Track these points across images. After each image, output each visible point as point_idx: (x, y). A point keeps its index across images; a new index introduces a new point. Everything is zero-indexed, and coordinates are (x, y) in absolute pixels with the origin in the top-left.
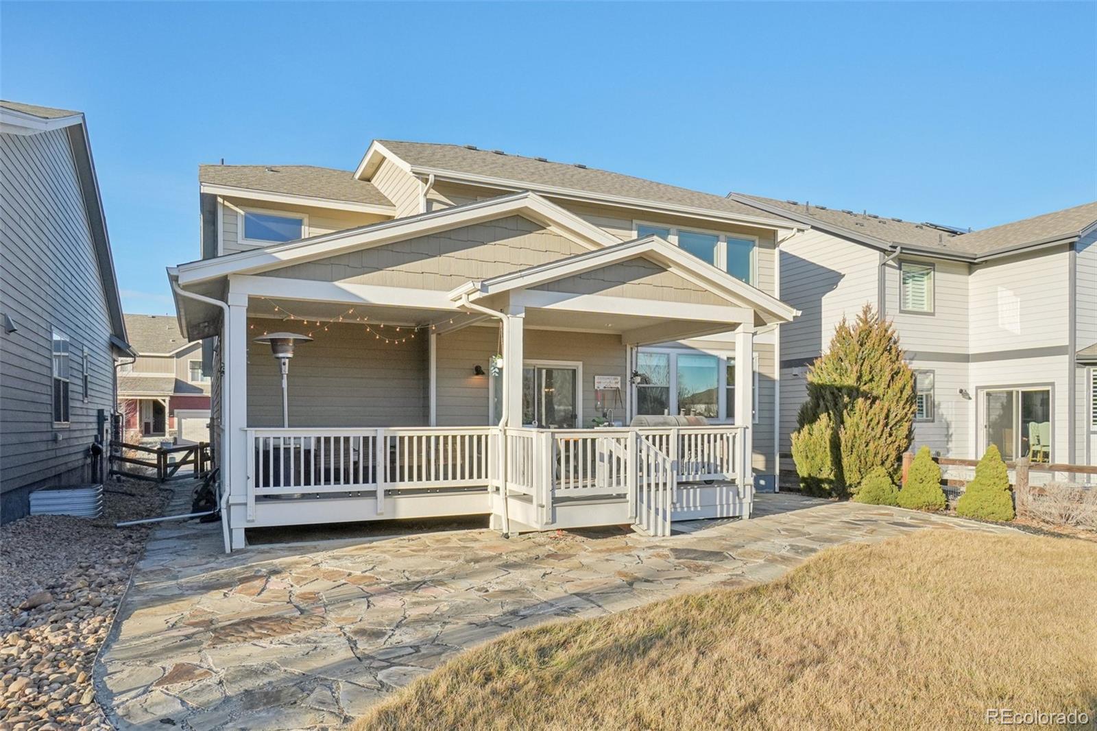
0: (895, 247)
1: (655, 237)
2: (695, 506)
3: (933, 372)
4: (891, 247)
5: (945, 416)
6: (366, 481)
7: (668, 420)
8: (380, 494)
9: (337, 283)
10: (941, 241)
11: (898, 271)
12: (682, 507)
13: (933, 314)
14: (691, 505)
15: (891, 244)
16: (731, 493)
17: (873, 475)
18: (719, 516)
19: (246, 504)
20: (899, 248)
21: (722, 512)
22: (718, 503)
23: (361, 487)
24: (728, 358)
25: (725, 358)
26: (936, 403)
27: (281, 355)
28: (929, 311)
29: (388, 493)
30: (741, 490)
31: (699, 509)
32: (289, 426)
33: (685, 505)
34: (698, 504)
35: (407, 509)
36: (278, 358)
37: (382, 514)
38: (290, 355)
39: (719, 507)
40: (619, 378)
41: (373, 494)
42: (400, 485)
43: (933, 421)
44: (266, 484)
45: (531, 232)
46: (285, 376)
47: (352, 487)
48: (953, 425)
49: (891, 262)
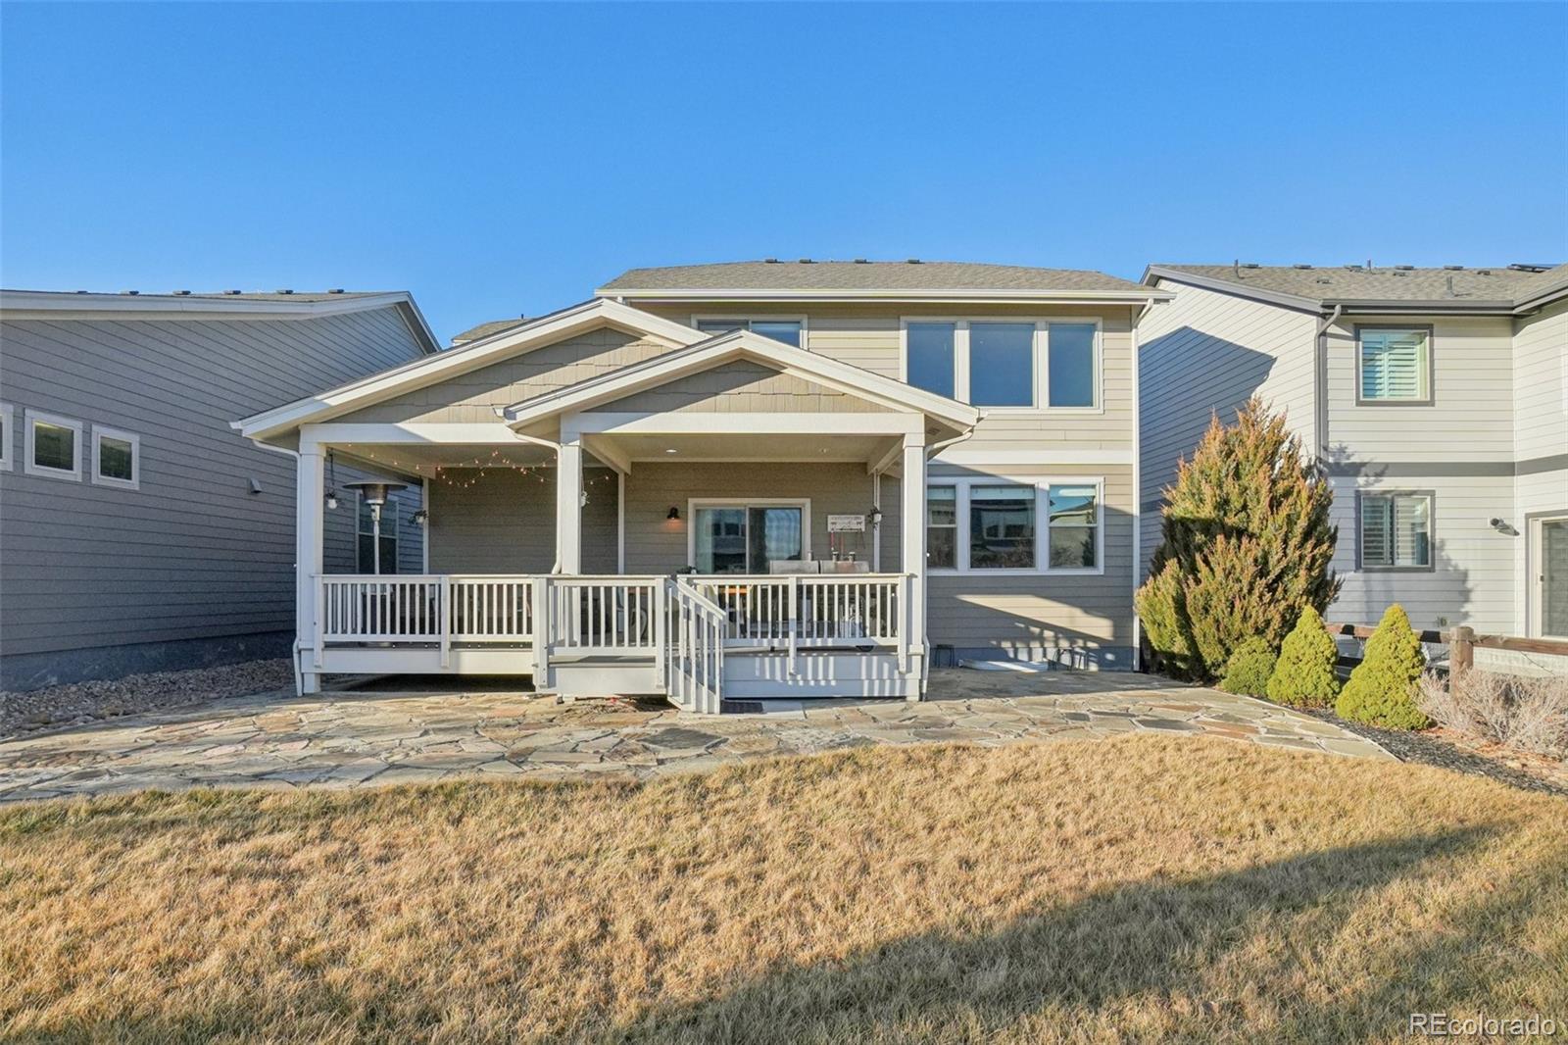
0: (1333, 307)
1: (743, 332)
2: (826, 678)
3: (1432, 494)
4: (1323, 306)
5: (1453, 563)
6: (432, 632)
7: (806, 567)
8: (446, 645)
9: (399, 425)
10: (1450, 288)
11: (1354, 343)
12: (805, 680)
13: (1431, 403)
14: (820, 677)
15: (1321, 303)
16: (886, 666)
17: (1244, 651)
18: (866, 695)
19: (312, 650)
20: (1338, 308)
21: (871, 688)
22: (864, 677)
23: (427, 638)
24: (1052, 486)
25: (1047, 488)
26: (1437, 544)
27: (370, 502)
28: (1423, 399)
29: (455, 645)
30: (902, 661)
31: (833, 683)
32: (381, 573)
33: (810, 677)
34: (831, 677)
35: (472, 663)
36: (369, 505)
37: (445, 667)
38: (380, 501)
39: (866, 683)
40: (863, 517)
41: (436, 646)
42: (465, 637)
43: (1432, 570)
44: (335, 632)
45: (622, 346)
46: (376, 523)
47: (417, 637)
48: (1471, 576)
49: (1333, 329)
